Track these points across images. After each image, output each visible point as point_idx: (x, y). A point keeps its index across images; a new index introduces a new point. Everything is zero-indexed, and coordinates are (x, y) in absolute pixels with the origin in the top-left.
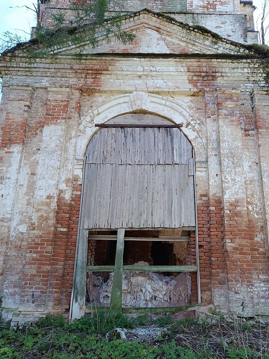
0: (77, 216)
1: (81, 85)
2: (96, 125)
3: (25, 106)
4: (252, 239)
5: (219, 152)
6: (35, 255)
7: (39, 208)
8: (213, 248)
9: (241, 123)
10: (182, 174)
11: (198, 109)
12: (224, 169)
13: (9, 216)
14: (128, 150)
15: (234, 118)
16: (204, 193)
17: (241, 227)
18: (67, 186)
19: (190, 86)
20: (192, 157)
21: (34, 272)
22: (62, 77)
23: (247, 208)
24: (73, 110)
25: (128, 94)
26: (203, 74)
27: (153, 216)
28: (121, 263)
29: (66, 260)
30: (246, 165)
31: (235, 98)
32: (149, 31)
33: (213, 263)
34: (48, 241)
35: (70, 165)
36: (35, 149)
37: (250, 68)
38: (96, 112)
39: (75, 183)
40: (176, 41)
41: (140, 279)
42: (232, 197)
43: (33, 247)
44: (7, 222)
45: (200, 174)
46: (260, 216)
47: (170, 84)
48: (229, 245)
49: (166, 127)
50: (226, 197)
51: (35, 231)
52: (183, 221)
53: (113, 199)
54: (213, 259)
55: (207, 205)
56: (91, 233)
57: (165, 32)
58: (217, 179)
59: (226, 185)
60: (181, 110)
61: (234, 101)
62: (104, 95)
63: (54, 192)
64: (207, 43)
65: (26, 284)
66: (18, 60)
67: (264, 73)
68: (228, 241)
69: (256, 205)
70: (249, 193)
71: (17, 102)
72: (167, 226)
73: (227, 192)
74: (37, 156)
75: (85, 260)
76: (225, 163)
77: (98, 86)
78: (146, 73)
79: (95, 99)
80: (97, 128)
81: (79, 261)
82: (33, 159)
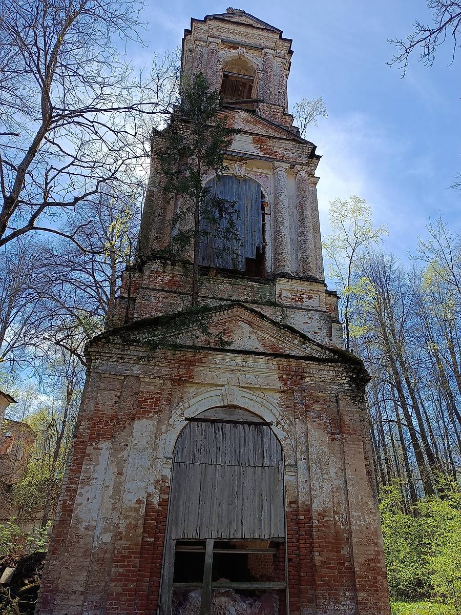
0: (164, 523)
1: (173, 375)
2: (186, 419)
3: (116, 396)
4: (339, 552)
5: (308, 456)
6: (121, 570)
7: (128, 514)
8: (302, 562)
9: (328, 426)
10: (272, 478)
11: (287, 407)
12: (312, 475)
13: (94, 523)
14: (218, 448)
15: (321, 422)
16: (293, 500)
17: (328, 538)
18: (155, 489)
19: (280, 384)
20: (282, 460)
21: (120, 590)
22: (154, 366)
23: (334, 517)
24: (164, 402)
25: (220, 388)
26: (292, 373)
27: (244, 526)
28: (209, 580)
29: (151, 577)
30: (333, 470)
31: (322, 401)
32: (241, 324)
33: (302, 578)
34: (135, 553)
35: (159, 464)
36: (122, 444)
37: (334, 370)
38: (186, 405)
39: (162, 484)
40: (267, 337)
41: (224, 599)
42: (320, 506)
43: (119, 560)
44: (92, 530)
45: (289, 478)
46: (346, 527)
47: (261, 380)
48: (318, 558)
49: (256, 424)
50: (314, 506)
51: (122, 542)
52: (273, 531)
53: (202, 504)
54: (302, 574)
55: (296, 513)
56: (179, 543)
57: (256, 327)
58: (306, 485)
59: (315, 493)
60: (271, 407)
61: (321, 404)
62: (195, 386)
63: (143, 496)
64: (296, 342)
65: (111, 604)
66: (111, 346)
67: (348, 377)
68: (316, 554)
69: (342, 514)
70: (335, 501)
71: (108, 392)
72: (257, 537)
73: (315, 500)
74: (125, 453)
75: (172, 576)
76: (313, 469)
77: (191, 378)
78: (238, 368)
79: (186, 390)
80: (187, 422)
81: (165, 577)
82: (120, 456)
